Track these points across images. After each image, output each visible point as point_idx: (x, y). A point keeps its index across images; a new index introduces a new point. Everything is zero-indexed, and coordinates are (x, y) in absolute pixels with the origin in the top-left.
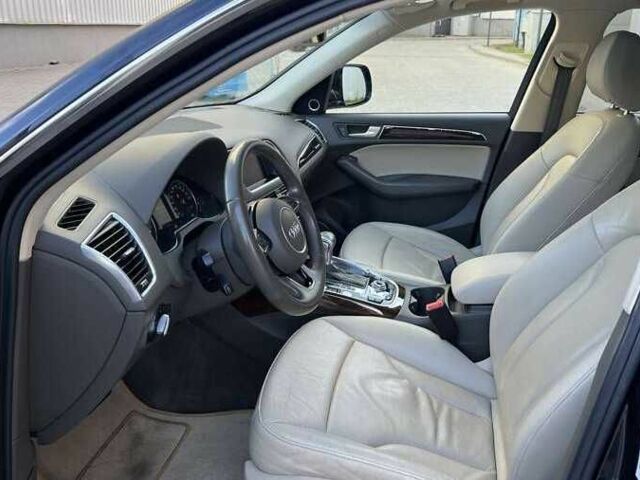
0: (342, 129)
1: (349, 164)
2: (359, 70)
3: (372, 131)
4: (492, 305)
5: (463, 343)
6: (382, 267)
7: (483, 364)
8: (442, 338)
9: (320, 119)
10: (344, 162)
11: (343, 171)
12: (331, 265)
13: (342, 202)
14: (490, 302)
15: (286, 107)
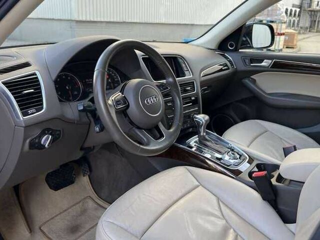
0: (247, 61)
1: (249, 82)
2: (267, 28)
3: (265, 63)
4: (304, 183)
5: (281, 207)
6: (248, 147)
7: (291, 226)
8: (264, 199)
9: (234, 54)
10: (247, 81)
11: (245, 87)
12: (204, 136)
13: (243, 106)
14: (303, 181)
15: (214, 46)
